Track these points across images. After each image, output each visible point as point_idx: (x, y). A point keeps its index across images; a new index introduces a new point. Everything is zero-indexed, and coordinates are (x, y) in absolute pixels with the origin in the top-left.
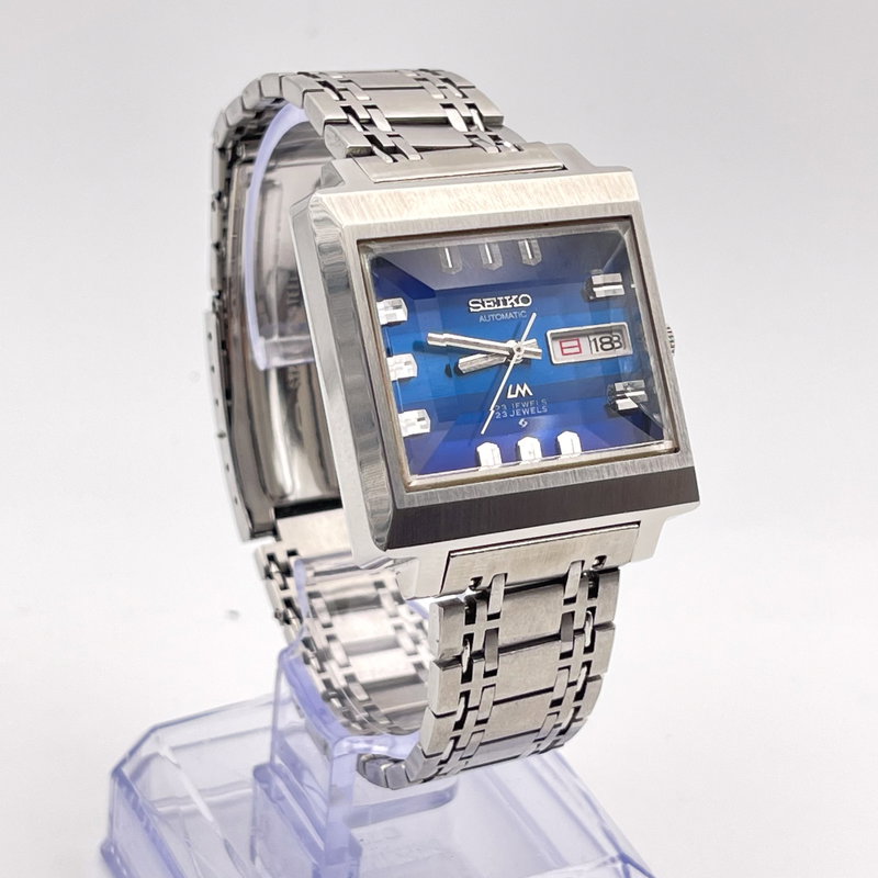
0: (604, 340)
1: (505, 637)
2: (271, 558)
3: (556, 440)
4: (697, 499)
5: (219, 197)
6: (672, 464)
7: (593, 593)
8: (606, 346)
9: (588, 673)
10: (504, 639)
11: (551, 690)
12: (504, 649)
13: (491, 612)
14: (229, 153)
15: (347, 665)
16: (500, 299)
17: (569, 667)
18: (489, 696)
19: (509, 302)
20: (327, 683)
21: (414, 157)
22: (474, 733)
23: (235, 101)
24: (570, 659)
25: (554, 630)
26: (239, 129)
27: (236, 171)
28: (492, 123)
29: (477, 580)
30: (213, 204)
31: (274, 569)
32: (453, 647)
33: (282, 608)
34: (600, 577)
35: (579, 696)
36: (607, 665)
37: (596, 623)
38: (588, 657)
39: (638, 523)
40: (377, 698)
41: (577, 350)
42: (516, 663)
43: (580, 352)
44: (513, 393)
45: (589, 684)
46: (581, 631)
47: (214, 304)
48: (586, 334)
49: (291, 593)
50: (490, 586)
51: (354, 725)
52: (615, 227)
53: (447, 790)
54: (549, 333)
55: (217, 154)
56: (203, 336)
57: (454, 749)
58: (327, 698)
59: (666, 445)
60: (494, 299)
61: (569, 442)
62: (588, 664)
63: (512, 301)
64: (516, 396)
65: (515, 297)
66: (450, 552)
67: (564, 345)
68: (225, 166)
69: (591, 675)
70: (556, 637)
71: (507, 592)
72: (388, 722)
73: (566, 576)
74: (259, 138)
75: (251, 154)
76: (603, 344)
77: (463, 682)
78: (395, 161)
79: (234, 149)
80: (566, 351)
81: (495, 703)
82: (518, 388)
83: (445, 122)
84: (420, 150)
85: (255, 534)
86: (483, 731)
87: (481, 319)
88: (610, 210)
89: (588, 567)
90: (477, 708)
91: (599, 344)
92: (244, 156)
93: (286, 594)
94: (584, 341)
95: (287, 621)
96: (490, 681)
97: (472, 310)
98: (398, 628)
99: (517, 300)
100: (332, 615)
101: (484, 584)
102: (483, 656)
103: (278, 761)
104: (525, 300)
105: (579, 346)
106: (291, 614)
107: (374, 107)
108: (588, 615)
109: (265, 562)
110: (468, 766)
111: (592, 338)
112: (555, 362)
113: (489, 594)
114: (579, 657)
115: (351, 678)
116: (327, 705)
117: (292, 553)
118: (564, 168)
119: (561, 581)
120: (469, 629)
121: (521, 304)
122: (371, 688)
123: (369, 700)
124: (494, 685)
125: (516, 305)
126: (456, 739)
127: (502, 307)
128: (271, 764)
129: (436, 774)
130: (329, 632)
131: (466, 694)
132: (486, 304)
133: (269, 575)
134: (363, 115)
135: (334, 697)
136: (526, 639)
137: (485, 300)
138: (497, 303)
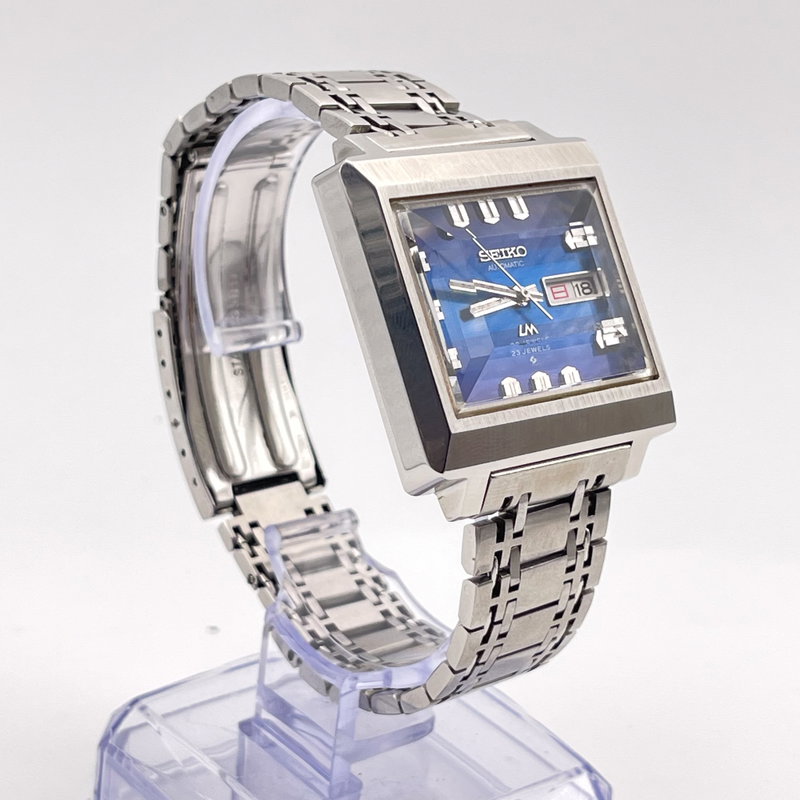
0: (584, 286)
1: (525, 554)
2: (237, 530)
3: (560, 374)
4: (674, 420)
5: (169, 202)
6: (654, 389)
7: (592, 511)
8: (586, 291)
9: (584, 586)
10: (525, 556)
11: (556, 603)
12: (525, 565)
13: (516, 531)
14: (180, 160)
15: (326, 617)
16: (503, 250)
17: (571, 581)
18: (513, 610)
19: (509, 253)
20: (312, 633)
21: (410, 132)
22: (495, 647)
23: (198, 106)
24: (573, 572)
25: (561, 547)
26: (193, 138)
27: (188, 175)
28: (452, 108)
29: (508, 501)
30: (162, 209)
31: (240, 540)
32: (485, 564)
33: (255, 572)
34: (597, 496)
35: (576, 609)
36: (599, 578)
37: (593, 539)
38: (586, 571)
39: (630, 443)
40: (360, 642)
41: (564, 294)
42: (534, 577)
43: (568, 296)
44: (524, 332)
45: (584, 597)
46: (581, 547)
47: (162, 304)
48: (570, 280)
49: (262, 558)
50: (517, 507)
51: (349, 666)
52: (585, 186)
53: (427, 722)
54: (544, 279)
55: (169, 162)
56: (152, 335)
57: (477, 664)
58: (316, 646)
59: (648, 372)
60: (498, 250)
61: (571, 375)
62: (585, 578)
63: (512, 252)
64: (526, 334)
65: (513, 249)
66: (492, 473)
67: (555, 290)
68: (176, 172)
69: (587, 588)
70: (563, 553)
71: (529, 511)
72: (378, 660)
73: (573, 495)
74: (213, 144)
75: (203, 161)
76: (584, 289)
77: (493, 597)
78: (395, 135)
79: (185, 157)
80: (557, 295)
81: (515, 617)
82: (527, 327)
83: (415, 108)
84: (412, 127)
85: (218, 510)
86: (502, 645)
87: (490, 268)
88: (578, 172)
89: (590, 486)
90: (500, 622)
91: (581, 289)
92: (196, 162)
93: (257, 560)
94: (569, 286)
95: (261, 585)
96: (514, 594)
97: (482, 260)
98: (360, 583)
99: (515, 251)
100: (302, 575)
101: (513, 504)
102: (509, 572)
103: (265, 715)
104: (522, 251)
105: (566, 291)
106: (263, 578)
107: (355, 95)
108: (586, 533)
109: (232, 534)
110: (482, 682)
111: (574, 284)
112: (552, 304)
113: (515, 514)
114: (580, 571)
115: (331, 628)
116: (318, 652)
117: (254, 525)
118: (532, 139)
119: (568, 500)
120: (499, 547)
121: (519, 255)
122: (351, 634)
123: (353, 644)
124: (515, 599)
125: (515, 256)
126: (480, 654)
127: (505, 257)
128: (257, 719)
129: (454, 693)
130: (303, 589)
131: (494, 609)
133: (237, 546)
134: (350, 102)
135: (322, 644)
136: (541, 555)
137: (491, 251)
138: (501, 254)
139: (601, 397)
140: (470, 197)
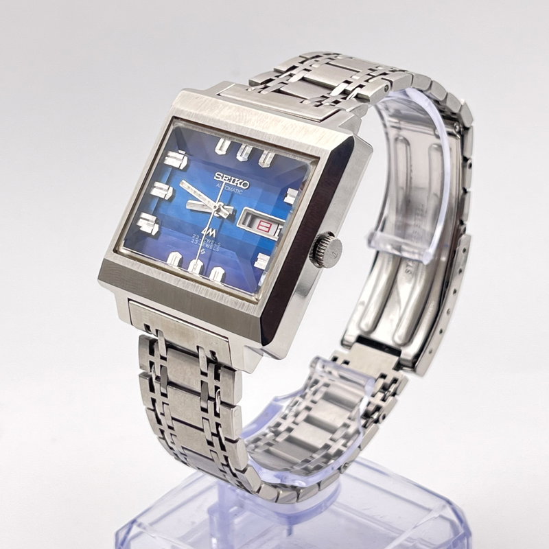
3: (211, 269)
4: (267, 344)
11: (202, 430)
12: (171, 384)
13: (161, 354)
16: (233, 178)
17: (208, 420)
18: (169, 412)
19: (236, 182)
22: (171, 434)
24: (207, 414)
35: (224, 448)
37: (222, 400)
38: (218, 420)
39: (226, 338)
41: (267, 229)
43: (268, 232)
46: (212, 399)
60: (230, 177)
61: (217, 274)
62: (219, 425)
63: (238, 182)
65: (241, 181)
66: (128, 299)
67: (262, 223)
70: (199, 394)
73: (198, 355)
77: (151, 391)
80: (260, 227)
81: (172, 418)
86: (176, 436)
87: (217, 185)
89: (208, 355)
90: (163, 415)
94: (274, 227)
96: (165, 400)
97: (215, 178)
99: (240, 183)
102: (159, 381)
104: (245, 185)
105: (269, 228)
108: (216, 390)
112: (237, 225)
114: (212, 416)
117: (346, 363)
118: (320, 122)
119: (197, 357)
120: (152, 358)
121: (241, 186)
124: (168, 404)
125: (238, 185)
126: (162, 431)
127: (231, 183)
132: (224, 178)
136: (189, 388)
137: (225, 176)
138: (230, 180)
139: (207, 292)
140: (237, 139)
